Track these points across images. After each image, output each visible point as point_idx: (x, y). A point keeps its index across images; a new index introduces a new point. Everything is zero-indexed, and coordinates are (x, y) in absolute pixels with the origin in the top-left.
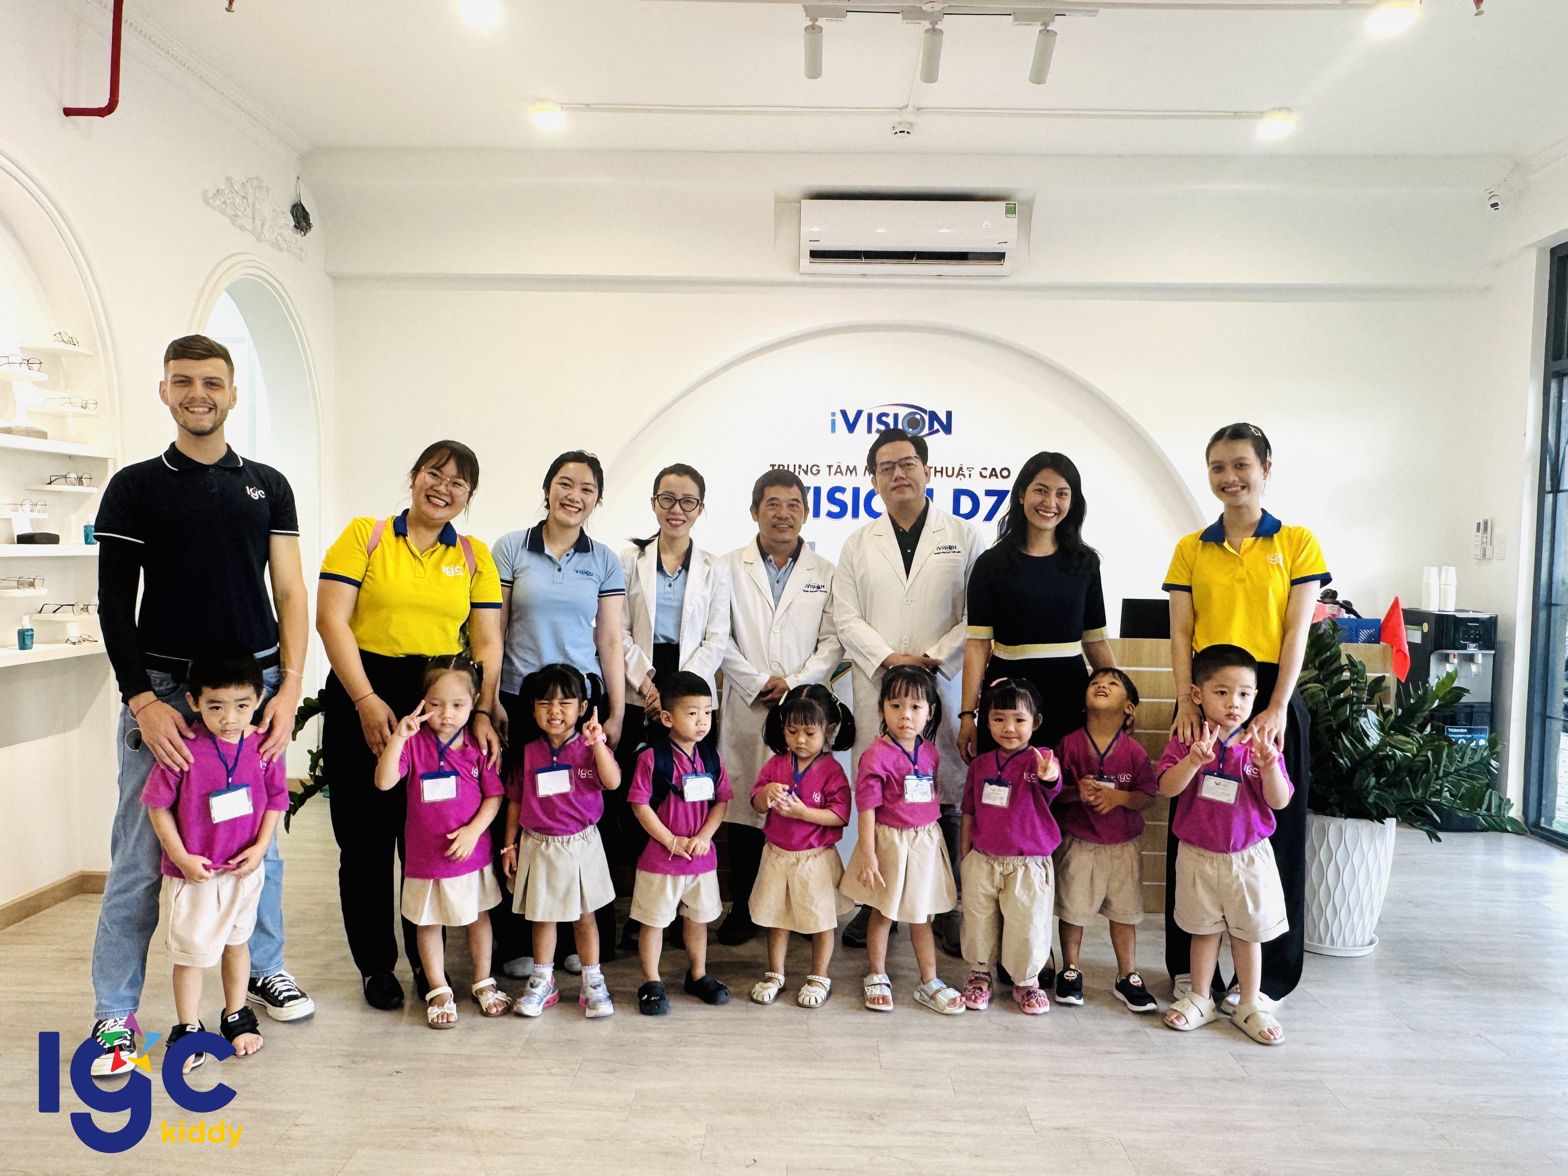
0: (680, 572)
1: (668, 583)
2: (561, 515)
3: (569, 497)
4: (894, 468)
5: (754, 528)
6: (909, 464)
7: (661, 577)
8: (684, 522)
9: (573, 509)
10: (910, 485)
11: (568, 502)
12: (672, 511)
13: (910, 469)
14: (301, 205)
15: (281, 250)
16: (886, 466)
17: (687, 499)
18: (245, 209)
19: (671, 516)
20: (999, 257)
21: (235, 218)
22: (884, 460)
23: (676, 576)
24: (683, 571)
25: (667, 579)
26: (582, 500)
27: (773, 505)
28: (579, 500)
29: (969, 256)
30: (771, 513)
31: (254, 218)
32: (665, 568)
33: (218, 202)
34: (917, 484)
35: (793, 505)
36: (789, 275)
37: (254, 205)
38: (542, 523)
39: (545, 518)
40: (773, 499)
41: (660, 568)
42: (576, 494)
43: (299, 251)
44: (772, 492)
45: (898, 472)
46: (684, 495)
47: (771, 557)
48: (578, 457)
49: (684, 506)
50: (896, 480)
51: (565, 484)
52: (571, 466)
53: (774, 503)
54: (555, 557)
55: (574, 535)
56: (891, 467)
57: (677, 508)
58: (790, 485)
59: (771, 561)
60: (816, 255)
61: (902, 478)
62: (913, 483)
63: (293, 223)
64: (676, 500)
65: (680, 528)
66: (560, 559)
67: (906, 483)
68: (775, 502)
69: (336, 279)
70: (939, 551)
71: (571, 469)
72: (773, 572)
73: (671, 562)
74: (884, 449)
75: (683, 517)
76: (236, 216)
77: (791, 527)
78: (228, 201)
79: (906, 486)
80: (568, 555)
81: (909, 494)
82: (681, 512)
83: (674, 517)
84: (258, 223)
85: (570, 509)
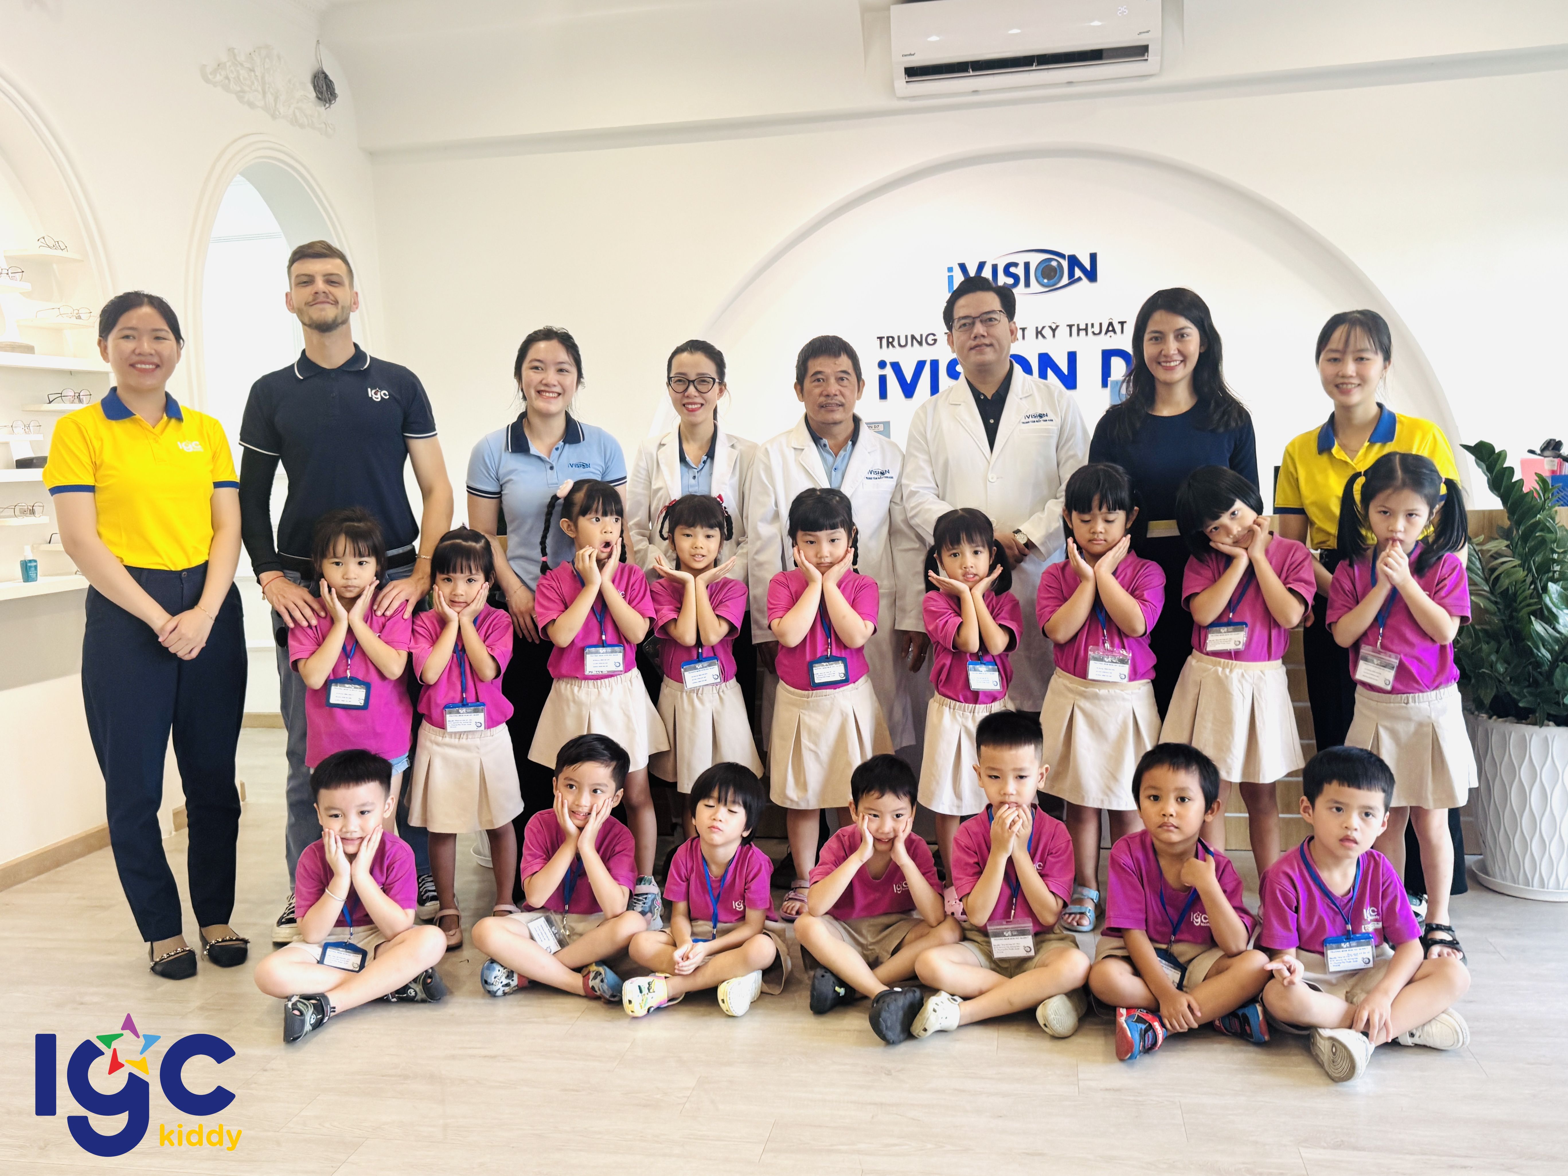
0: (704, 462)
1: (691, 476)
2: (540, 404)
3: (544, 382)
4: (973, 324)
5: (800, 409)
6: (991, 319)
7: (685, 469)
8: (702, 405)
9: (551, 395)
10: (991, 345)
11: (543, 388)
12: (686, 394)
13: (992, 326)
14: (324, 73)
15: (302, 126)
16: (963, 321)
17: (702, 379)
18: (253, 83)
19: (686, 401)
20: (1140, 51)
21: (241, 94)
22: (962, 314)
23: (700, 467)
24: (709, 460)
25: (691, 471)
26: (559, 383)
27: (818, 380)
28: (556, 383)
29: (1104, 55)
30: (817, 391)
31: (264, 93)
32: (688, 459)
33: (219, 78)
34: (999, 344)
35: (842, 379)
36: (882, 102)
37: (263, 77)
38: (523, 416)
39: (522, 410)
40: (819, 372)
41: (683, 459)
42: (552, 377)
43: (323, 126)
44: (817, 365)
45: (979, 328)
46: (699, 374)
47: (825, 441)
48: (547, 334)
49: (699, 387)
50: (975, 337)
51: (536, 368)
52: (542, 345)
53: (819, 378)
54: (542, 455)
55: (559, 425)
56: (969, 322)
57: (692, 389)
58: (837, 355)
59: (825, 445)
60: (912, 72)
61: (983, 336)
62: (995, 342)
63: (314, 94)
64: (689, 381)
65: (697, 413)
66: (549, 456)
67: (987, 341)
68: (820, 376)
69: (373, 155)
70: (1027, 420)
71: (542, 348)
72: (830, 459)
73: (693, 451)
74: (962, 302)
75: (699, 400)
76: (243, 91)
77: (842, 405)
78: (231, 76)
79: (987, 345)
80: (557, 449)
81: (989, 355)
82: (697, 394)
83: (690, 401)
84: (270, 98)
85: (547, 394)
